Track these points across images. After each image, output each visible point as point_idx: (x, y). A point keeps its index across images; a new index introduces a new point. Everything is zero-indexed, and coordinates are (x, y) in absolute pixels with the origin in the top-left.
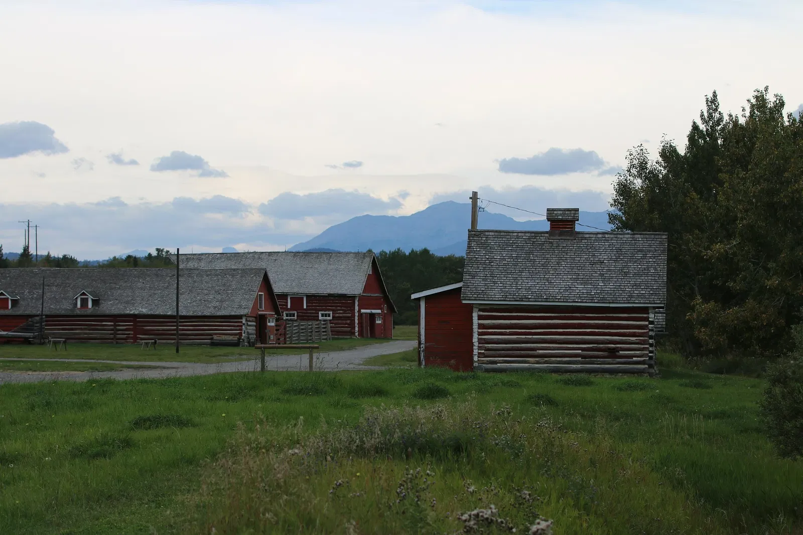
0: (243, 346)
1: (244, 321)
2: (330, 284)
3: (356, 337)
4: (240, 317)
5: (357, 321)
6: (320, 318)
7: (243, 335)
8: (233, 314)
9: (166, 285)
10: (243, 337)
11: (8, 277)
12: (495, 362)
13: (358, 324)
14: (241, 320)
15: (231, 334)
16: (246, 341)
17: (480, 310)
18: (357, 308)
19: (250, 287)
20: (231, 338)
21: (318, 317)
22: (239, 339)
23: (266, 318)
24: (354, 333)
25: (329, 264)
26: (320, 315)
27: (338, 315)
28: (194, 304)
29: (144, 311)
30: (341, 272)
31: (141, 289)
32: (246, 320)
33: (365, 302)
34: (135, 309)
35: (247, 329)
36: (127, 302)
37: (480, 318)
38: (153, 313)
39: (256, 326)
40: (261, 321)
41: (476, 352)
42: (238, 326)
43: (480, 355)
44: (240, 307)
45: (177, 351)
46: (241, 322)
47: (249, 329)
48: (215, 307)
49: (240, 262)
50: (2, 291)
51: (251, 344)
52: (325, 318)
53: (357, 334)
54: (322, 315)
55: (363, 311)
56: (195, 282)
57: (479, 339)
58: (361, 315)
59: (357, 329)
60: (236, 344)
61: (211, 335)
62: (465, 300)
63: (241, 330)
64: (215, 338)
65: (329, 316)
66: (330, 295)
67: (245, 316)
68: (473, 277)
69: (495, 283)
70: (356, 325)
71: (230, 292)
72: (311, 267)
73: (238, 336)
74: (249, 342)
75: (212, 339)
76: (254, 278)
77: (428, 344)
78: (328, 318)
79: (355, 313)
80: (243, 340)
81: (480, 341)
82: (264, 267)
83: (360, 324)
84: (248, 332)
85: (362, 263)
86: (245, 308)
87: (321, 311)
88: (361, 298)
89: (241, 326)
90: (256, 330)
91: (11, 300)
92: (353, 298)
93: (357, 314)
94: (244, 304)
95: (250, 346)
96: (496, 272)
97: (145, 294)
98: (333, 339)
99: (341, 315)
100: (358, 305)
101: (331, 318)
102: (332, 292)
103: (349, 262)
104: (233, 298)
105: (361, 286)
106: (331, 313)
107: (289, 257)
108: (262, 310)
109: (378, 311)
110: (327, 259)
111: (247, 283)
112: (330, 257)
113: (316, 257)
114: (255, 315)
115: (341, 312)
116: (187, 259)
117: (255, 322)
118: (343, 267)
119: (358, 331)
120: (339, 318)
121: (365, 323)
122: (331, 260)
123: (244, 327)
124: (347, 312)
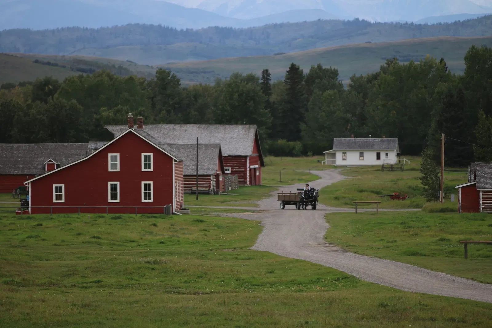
0: (212, 194)
1: (211, 178)
2: (228, 148)
3: (248, 185)
4: (209, 176)
5: (248, 174)
7: (211, 187)
8: (205, 174)
10: (211, 189)
11: (48, 149)
12: (489, 210)
13: (249, 176)
14: (210, 178)
15: (205, 187)
16: (213, 191)
17: (483, 192)
18: (248, 165)
19: (212, 156)
20: (204, 189)
22: (209, 189)
23: (219, 176)
24: (246, 182)
25: (225, 133)
27: (235, 170)
30: (235, 140)
32: (213, 178)
37: (483, 195)
39: (216, 181)
40: (217, 176)
41: (481, 206)
42: (208, 181)
43: (483, 208)
44: (208, 169)
45: (197, 199)
46: (210, 179)
49: (160, 132)
50: (50, 159)
51: (216, 193)
53: (248, 183)
55: (252, 167)
57: (482, 202)
58: (250, 170)
59: (248, 179)
60: (207, 193)
61: (190, 187)
62: (478, 188)
63: (210, 184)
64: (193, 189)
65: (228, 170)
66: (230, 156)
67: (213, 175)
68: (480, 180)
69: (488, 182)
70: (248, 177)
72: (213, 136)
73: (208, 188)
74: (214, 192)
75: (191, 190)
76: (214, 150)
77: (462, 204)
78: (228, 172)
80: (212, 190)
81: (483, 203)
82: (217, 142)
84: (213, 185)
85: (249, 133)
86: (212, 170)
87: (226, 167)
88: (252, 158)
89: (210, 182)
90: (216, 184)
91: (56, 164)
92: (245, 158)
93: (248, 169)
94: (211, 167)
95: (215, 194)
96: (487, 178)
98: (240, 187)
99: (237, 170)
100: (250, 163)
101: (230, 172)
102: (231, 154)
103: (239, 132)
104: (203, 163)
105: (250, 149)
106: (230, 168)
107: (195, 128)
108: (218, 171)
109: (257, 166)
110: (223, 129)
111: (210, 154)
112: (225, 128)
113: (215, 128)
114: (215, 175)
115: (237, 167)
116: (120, 129)
117: (216, 179)
118: (235, 136)
119: (249, 181)
120: (236, 172)
121: (252, 175)
122: (226, 130)
123: (212, 182)
124: (241, 168)
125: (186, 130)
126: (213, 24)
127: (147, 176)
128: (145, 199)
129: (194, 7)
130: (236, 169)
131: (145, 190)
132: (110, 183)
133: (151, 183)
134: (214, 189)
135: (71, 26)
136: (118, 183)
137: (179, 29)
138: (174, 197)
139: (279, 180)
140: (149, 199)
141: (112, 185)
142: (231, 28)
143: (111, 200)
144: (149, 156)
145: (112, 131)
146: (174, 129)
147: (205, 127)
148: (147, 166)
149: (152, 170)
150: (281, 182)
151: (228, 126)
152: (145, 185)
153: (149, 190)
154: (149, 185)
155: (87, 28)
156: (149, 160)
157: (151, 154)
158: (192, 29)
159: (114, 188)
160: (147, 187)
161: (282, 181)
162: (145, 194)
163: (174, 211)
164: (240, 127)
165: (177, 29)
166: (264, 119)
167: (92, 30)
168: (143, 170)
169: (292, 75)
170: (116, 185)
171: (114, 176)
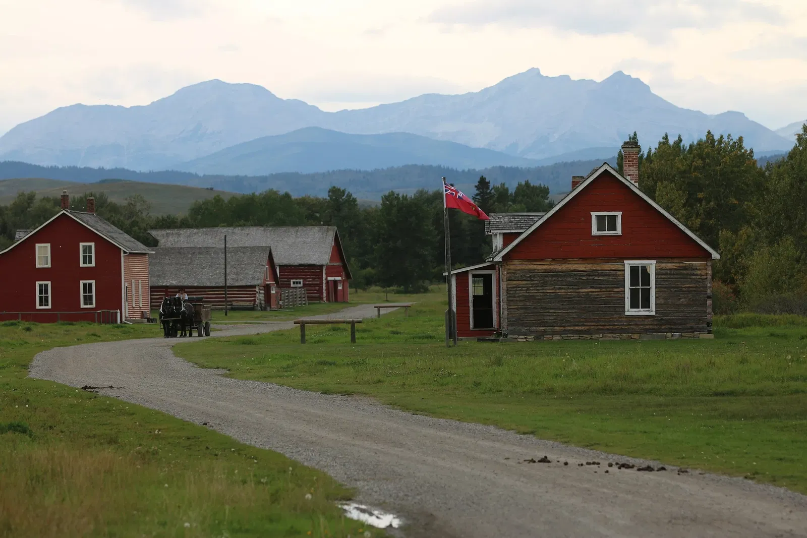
0: (258, 310)
1: (257, 289)
2: (300, 256)
3: (324, 301)
4: (254, 287)
5: (324, 288)
6: (292, 285)
7: (257, 301)
8: (249, 284)
9: (189, 261)
10: (257, 303)
13: (326, 290)
14: (255, 289)
15: (248, 301)
16: (259, 306)
18: (324, 276)
19: (259, 262)
20: (248, 303)
21: (290, 284)
22: (254, 304)
23: (270, 287)
24: (322, 298)
25: (297, 237)
26: (292, 283)
27: (307, 282)
28: (215, 276)
29: (174, 283)
30: (308, 244)
31: (169, 264)
32: (259, 289)
33: (331, 271)
34: (167, 282)
35: (259, 296)
36: (159, 276)
38: (182, 285)
39: (264, 294)
40: (267, 288)
42: (251, 294)
44: (254, 278)
45: (226, 315)
46: (255, 291)
47: (260, 296)
48: (233, 279)
51: (264, 309)
52: (296, 285)
53: (325, 299)
54: (294, 283)
55: (329, 278)
56: (213, 258)
58: (328, 282)
59: (325, 295)
60: (252, 309)
61: (230, 301)
63: (255, 297)
64: (234, 304)
65: (300, 283)
66: (301, 265)
67: (258, 286)
70: (324, 292)
71: (243, 266)
72: (281, 241)
73: (253, 302)
74: (261, 307)
75: (231, 305)
76: (262, 254)
78: (299, 285)
79: (322, 280)
80: (257, 305)
83: (327, 289)
84: (260, 299)
85: (326, 236)
86: (258, 279)
87: (293, 279)
88: (328, 267)
89: (255, 294)
90: (265, 297)
92: (321, 267)
93: (324, 282)
94: (256, 276)
95: (262, 310)
97: (173, 269)
98: (309, 304)
99: (310, 283)
100: (326, 274)
101: (301, 285)
102: (302, 263)
103: (314, 235)
104: (246, 271)
105: (327, 257)
106: (302, 281)
107: (260, 231)
108: (268, 281)
109: (339, 278)
110: (294, 232)
111: (256, 259)
112: (297, 231)
113: (285, 231)
114: (264, 285)
115: (310, 279)
116: (167, 234)
117: (264, 290)
118: (309, 240)
119: (326, 296)
120: (309, 285)
121: (330, 290)
122: (298, 233)
123: (257, 295)
124: (316, 280)
125: (248, 234)
126: (498, 164)
127: (88, 273)
128: (85, 304)
129: (482, 146)
130: (309, 281)
131: (85, 292)
132: (38, 283)
133: (93, 282)
134: (261, 303)
135: (342, 168)
136: (49, 283)
137: (460, 170)
138: (123, 300)
139: (386, 299)
140: (91, 303)
141: (41, 286)
142: (517, 167)
143: (40, 306)
144: (90, 247)
145: (156, 236)
146: (233, 233)
147: (272, 230)
148: (87, 259)
149: (93, 265)
150: (387, 301)
151: (300, 228)
152: (85, 285)
153: (91, 291)
154: (90, 285)
155: (360, 171)
156: (90, 252)
157: (93, 244)
158: (474, 170)
159: (43, 289)
160: (87, 288)
161: (388, 299)
162: (85, 297)
163: (124, 320)
164: (316, 229)
165: (458, 169)
166: (429, 238)
167: (366, 173)
168: (82, 265)
169: (481, 190)
170: (46, 286)
171: (43, 274)
